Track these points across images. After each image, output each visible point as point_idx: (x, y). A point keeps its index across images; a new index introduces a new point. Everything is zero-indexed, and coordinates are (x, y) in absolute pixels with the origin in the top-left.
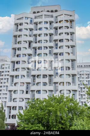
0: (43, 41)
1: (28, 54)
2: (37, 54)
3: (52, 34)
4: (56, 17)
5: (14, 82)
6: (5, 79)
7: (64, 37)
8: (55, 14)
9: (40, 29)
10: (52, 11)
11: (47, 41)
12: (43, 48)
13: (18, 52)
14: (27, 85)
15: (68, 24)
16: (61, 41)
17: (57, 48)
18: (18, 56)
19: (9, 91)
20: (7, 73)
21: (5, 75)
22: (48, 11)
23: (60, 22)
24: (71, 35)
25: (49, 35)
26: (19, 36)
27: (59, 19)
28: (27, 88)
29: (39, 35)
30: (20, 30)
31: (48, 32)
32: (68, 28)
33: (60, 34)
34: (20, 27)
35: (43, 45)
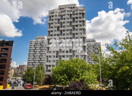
0: (66, 26)
1: (57, 34)
2: (63, 34)
3: (72, 22)
4: (74, 11)
5: (49, 51)
6: (44, 49)
7: (78, 23)
8: (73, 10)
9: (64, 19)
10: (71, 8)
11: (68, 26)
12: (66, 30)
13: (51, 33)
14: (57, 53)
15: (81, 16)
16: (77, 26)
17: (74, 30)
18: (51, 35)
19: (47, 56)
20: (45, 46)
21: (45, 47)
22: (69, 8)
23: (76, 14)
24: (83, 22)
25: (69, 23)
26: (52, 24)
27: (76, 12)
28: (57, 54)
29: (64, 23)
30: (52, 20)
31: (69, 21)
32: (81, 18)
33: (76, 22)
34: (52, 18)
35: (66, 28)
